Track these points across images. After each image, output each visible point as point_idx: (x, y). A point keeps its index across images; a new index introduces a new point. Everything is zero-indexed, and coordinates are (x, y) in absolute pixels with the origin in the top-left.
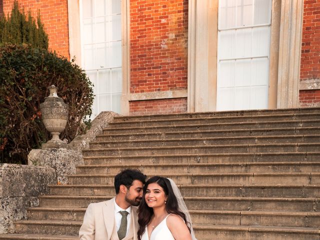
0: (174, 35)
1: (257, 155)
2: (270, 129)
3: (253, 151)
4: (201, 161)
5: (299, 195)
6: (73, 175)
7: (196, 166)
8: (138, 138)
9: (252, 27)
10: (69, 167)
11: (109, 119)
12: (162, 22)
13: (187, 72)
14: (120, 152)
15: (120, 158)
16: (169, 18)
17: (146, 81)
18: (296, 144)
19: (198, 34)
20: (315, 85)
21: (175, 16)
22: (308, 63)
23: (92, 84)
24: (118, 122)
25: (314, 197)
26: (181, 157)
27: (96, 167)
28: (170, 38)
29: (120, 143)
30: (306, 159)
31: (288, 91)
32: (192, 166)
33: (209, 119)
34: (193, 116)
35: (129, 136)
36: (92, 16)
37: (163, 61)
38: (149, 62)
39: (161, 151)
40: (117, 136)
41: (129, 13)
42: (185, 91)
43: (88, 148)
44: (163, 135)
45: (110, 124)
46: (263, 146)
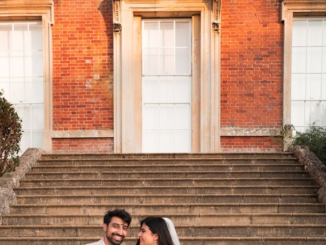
0: (99, 76)
1: (198, 196)
2: (204, 172)
3: (192, 192)
4: (144, 201)
5: (244, 234)
6: (7, 215)
7: (142, 206)
8: (73, 177)
9: (174, 76)
10: (3, 207)
11: (36, 156)
12: (86, 63)
13: (113, 113)
14: (56, 191)
15: (58, 198)
16: (94, 59)
17: (69, 119)
18: (232, 186)
19: (123, 77)
20: (234, 132)
21: (100, 58)
22: (226, 112)
23: (20, 119)
24: (47, 159)
25: (257, 235)
26: (124, 197)
27: (33, 206)
28: (95, 78)
29: (54, 181)
30: (242, 200)
31: (210, 136)
32: (137, 206)
33: (143, 161)
34: (126, 156)
35: (62, 174)
36: (9, 49)
37: (88, 100)
38: (72, 100)
39: (101, 190)
40: (49, 174)
41: (51, 51)
42: (111, 131)
43: (18, 186)
44: (99, 175)
45: (38, 161)
46: (202, 188)
